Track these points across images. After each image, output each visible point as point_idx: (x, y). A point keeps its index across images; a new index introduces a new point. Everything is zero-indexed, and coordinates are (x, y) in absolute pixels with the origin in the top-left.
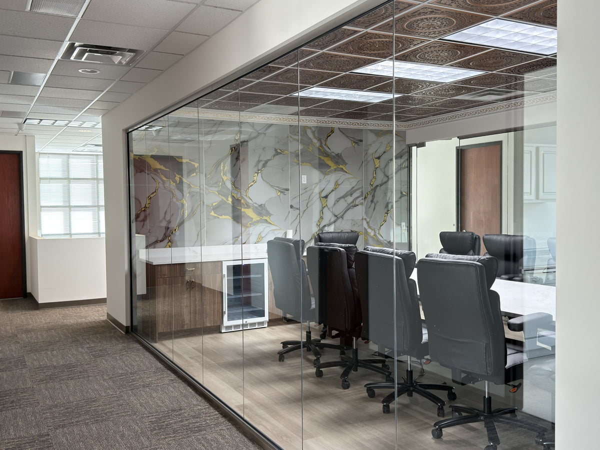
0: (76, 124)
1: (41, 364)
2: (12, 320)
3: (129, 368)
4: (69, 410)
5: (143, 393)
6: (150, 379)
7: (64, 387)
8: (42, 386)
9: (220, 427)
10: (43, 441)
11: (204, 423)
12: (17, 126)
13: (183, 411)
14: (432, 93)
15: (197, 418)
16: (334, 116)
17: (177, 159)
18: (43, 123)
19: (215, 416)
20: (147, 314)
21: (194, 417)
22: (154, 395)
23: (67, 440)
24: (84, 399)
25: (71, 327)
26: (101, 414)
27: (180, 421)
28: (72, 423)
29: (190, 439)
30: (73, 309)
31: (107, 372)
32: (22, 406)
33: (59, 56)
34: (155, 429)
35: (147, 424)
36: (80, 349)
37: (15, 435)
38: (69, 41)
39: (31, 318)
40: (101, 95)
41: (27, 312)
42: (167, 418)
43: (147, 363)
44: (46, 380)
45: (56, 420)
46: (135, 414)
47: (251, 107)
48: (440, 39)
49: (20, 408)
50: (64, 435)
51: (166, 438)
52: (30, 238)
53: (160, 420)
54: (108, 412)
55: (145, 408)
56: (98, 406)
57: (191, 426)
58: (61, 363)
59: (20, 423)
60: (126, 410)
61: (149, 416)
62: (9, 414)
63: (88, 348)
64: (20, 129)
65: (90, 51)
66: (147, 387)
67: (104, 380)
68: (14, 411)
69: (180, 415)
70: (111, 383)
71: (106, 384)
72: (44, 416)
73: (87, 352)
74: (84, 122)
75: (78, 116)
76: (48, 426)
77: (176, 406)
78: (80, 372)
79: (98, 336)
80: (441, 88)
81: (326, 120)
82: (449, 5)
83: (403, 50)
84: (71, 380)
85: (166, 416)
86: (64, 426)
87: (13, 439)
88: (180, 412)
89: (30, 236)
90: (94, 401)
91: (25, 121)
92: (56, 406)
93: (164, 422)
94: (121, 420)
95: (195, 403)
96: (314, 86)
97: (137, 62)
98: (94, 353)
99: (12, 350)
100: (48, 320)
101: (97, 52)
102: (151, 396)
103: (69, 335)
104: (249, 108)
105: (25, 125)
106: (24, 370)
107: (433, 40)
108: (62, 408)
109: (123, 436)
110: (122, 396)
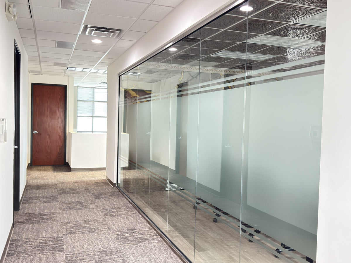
0: (95, 71)
1: (66, 200)
2: (56, 177)
3: (112, 205)
4: (76, 225)
5: (116, 219)
6: (122, 212)
7: (75, 213)
8: (64, 212)
9: (154, 241)
10: (59, 240)
11: (146, 238)
12: (63, 71)
13: (135, 231)
14: (295, 55)
15: (143, 235)
16: (238, 68)
17: (146, 91)
18: (77, 69)
19: (153, 235)
20: (127, 177)
21: (141, 234)
22: (122, 221)
23: (71, 241)
24: (84, 220)
25: (86, 182)
26: (92, 228)
27: (133, 236)
28: (76, 232)
29: (136, 246)
30: (89, 172)
31: (100, 206)
32: (52, 221)
33: (80, 33)
34: (119, 239)
35: (115, 236)
36: (88, 194)
37: (45, 235)
38: (84, 24)
39: (66, 176)
40: (105, 55)
41: (64, 173)
42: (126, 233)
43: (122, 203)
44: (67, 209)
45: (68, 230)
46: (110, 230)
47: (189, 63)
48: (293, 23)
49: (51, 222)
50: (70, 238)
51: (123, 244)
52: (69, 133)
53: (122, 234)
54: (96, 228)
55: (116, 227)
56: (91, 224)
57: (138, 239)
58: (77, 201)
59: (49, 230)
60: (105, 228)
61: (117, 232)
62: (45, 225)
63: (92, 193)
64: (65, 73)
65: (96, 30)
66: (119, 216)
67: (97, 211)
68: (47, 223)
69: (133, 232)
70: (101, 213)
71: (98, 213)
72: (62, 227)
73: (91, 196)
74: (99, 70)
75: (94, 67)
76: (63, 233)
77: (132, 228)
78: (86, 206)
79: (99, 188)
80: (300, 52)
81: (233, 70)
82: (295, 3)
83: (272, 29)
84: (80, 209)
85: (126, 232)
86: (71, 233)
87: (44, 238)
88: (134, 231)
89: (69, 131)
90: (90, 222)
91: (67, 69)
92: (69, 223)
93: (124, 235)
94: (102, 233)
95: (143, 226)
96: (223, 50)
97: (122, 36)
98: (95, 196)
99: (53, 192)
100: (75, 178)
101: (100, 31)
102: (120, 221)
103: (84, 186)
104: (187, 63)
105: (67, 71)
106: (57, 203)
107: (289, 24)
108: (72, 224)
109: (101, 241)
110: (105, 220)
